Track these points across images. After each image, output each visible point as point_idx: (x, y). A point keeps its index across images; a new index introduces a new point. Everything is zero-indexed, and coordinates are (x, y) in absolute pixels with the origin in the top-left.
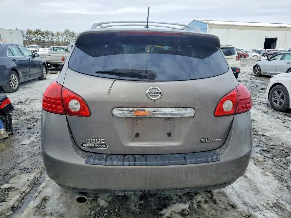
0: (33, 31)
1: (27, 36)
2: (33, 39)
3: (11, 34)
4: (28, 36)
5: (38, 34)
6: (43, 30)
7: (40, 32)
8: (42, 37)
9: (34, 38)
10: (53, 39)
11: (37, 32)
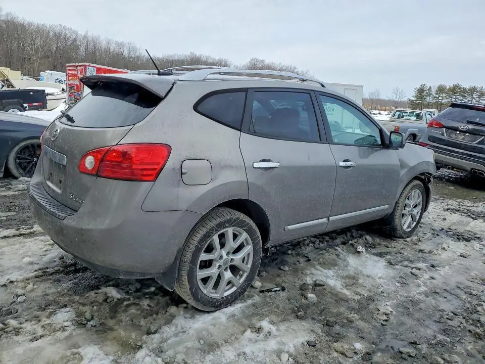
0: (448, 87)
1: (435, 95)
2: (443, 101)
3: (346, 91)
4: (437, 96)
5: (456, 93)
6: (466, 85)
7: (460, 89)
8: (461, 98)
9: (447, 99)
10: (481, 101)
11: (455, 90)
